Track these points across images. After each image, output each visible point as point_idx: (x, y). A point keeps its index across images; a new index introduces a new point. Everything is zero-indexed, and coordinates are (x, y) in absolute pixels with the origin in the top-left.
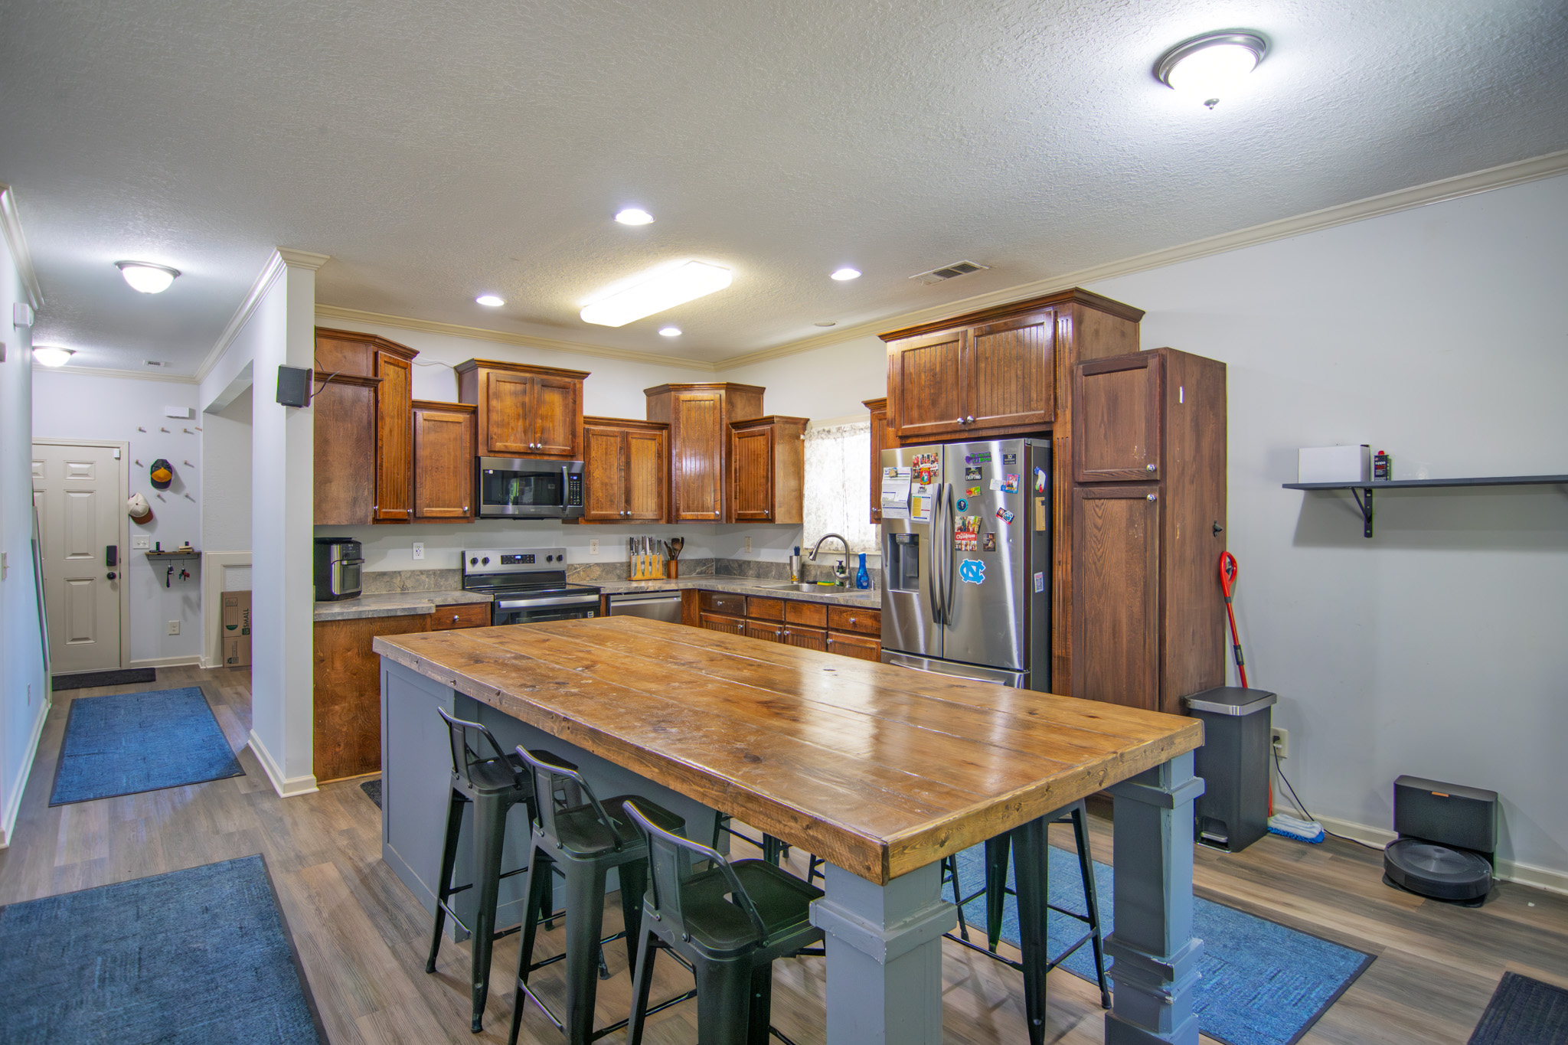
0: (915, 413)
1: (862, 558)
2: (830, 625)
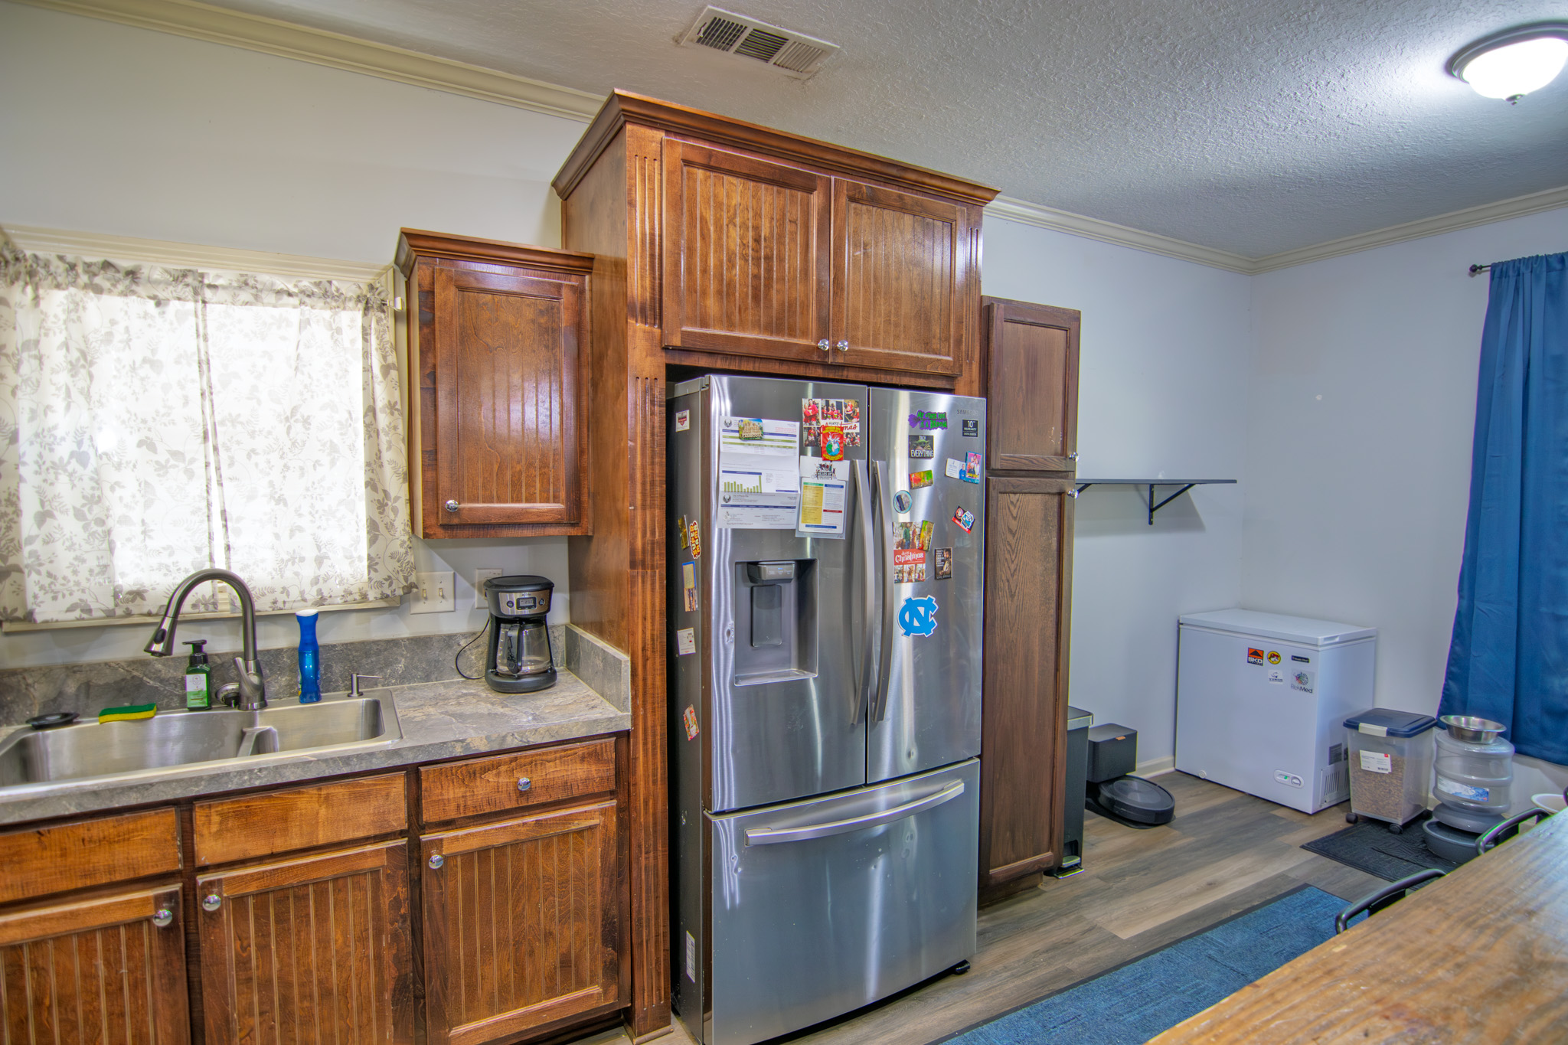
1: (308, 626)
2: (428, 816)
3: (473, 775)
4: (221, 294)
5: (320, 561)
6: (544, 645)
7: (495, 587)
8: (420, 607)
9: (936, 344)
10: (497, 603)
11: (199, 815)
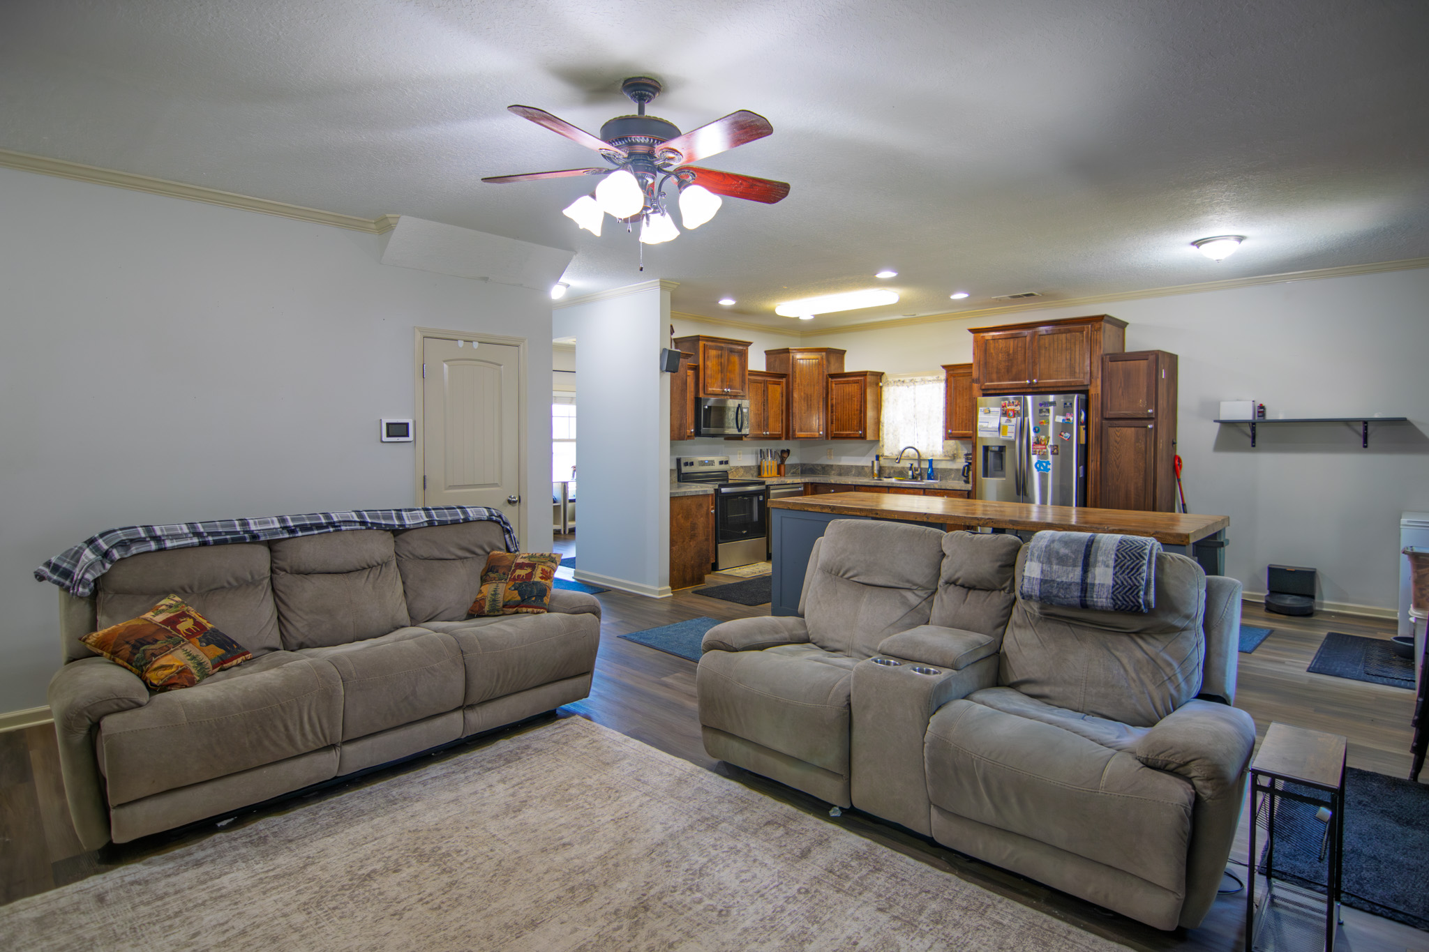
0: (994, 376)
4: (918, 383)
8: (958, 460)
9: (1077, 375)
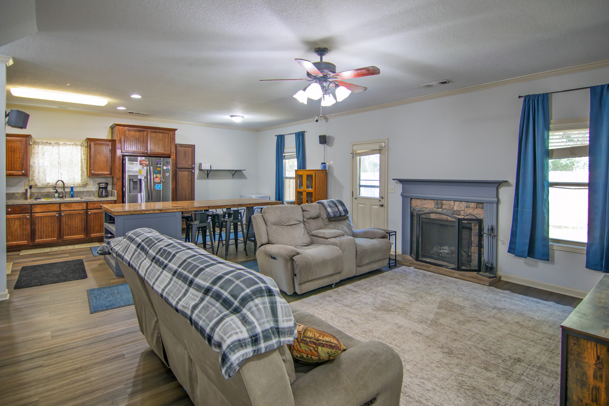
1: (72, 188)
2: (88, 208)
3: (94, 204)
4: (61, 145)
5: (74, 180)
6: (107, 191)
7: (99, 184)
8: (88, 187)
9: (166, 151)
10: (99, 185)
11: (62, 205)
